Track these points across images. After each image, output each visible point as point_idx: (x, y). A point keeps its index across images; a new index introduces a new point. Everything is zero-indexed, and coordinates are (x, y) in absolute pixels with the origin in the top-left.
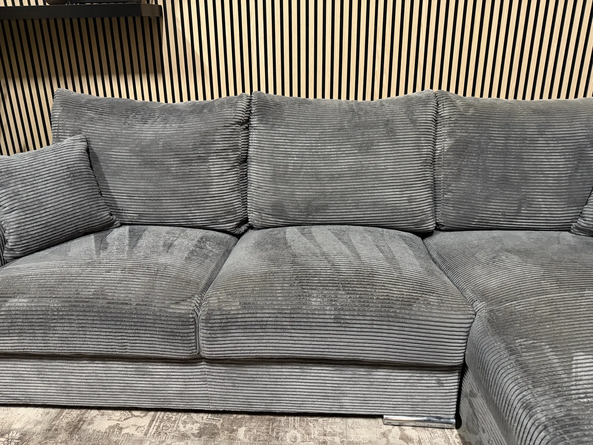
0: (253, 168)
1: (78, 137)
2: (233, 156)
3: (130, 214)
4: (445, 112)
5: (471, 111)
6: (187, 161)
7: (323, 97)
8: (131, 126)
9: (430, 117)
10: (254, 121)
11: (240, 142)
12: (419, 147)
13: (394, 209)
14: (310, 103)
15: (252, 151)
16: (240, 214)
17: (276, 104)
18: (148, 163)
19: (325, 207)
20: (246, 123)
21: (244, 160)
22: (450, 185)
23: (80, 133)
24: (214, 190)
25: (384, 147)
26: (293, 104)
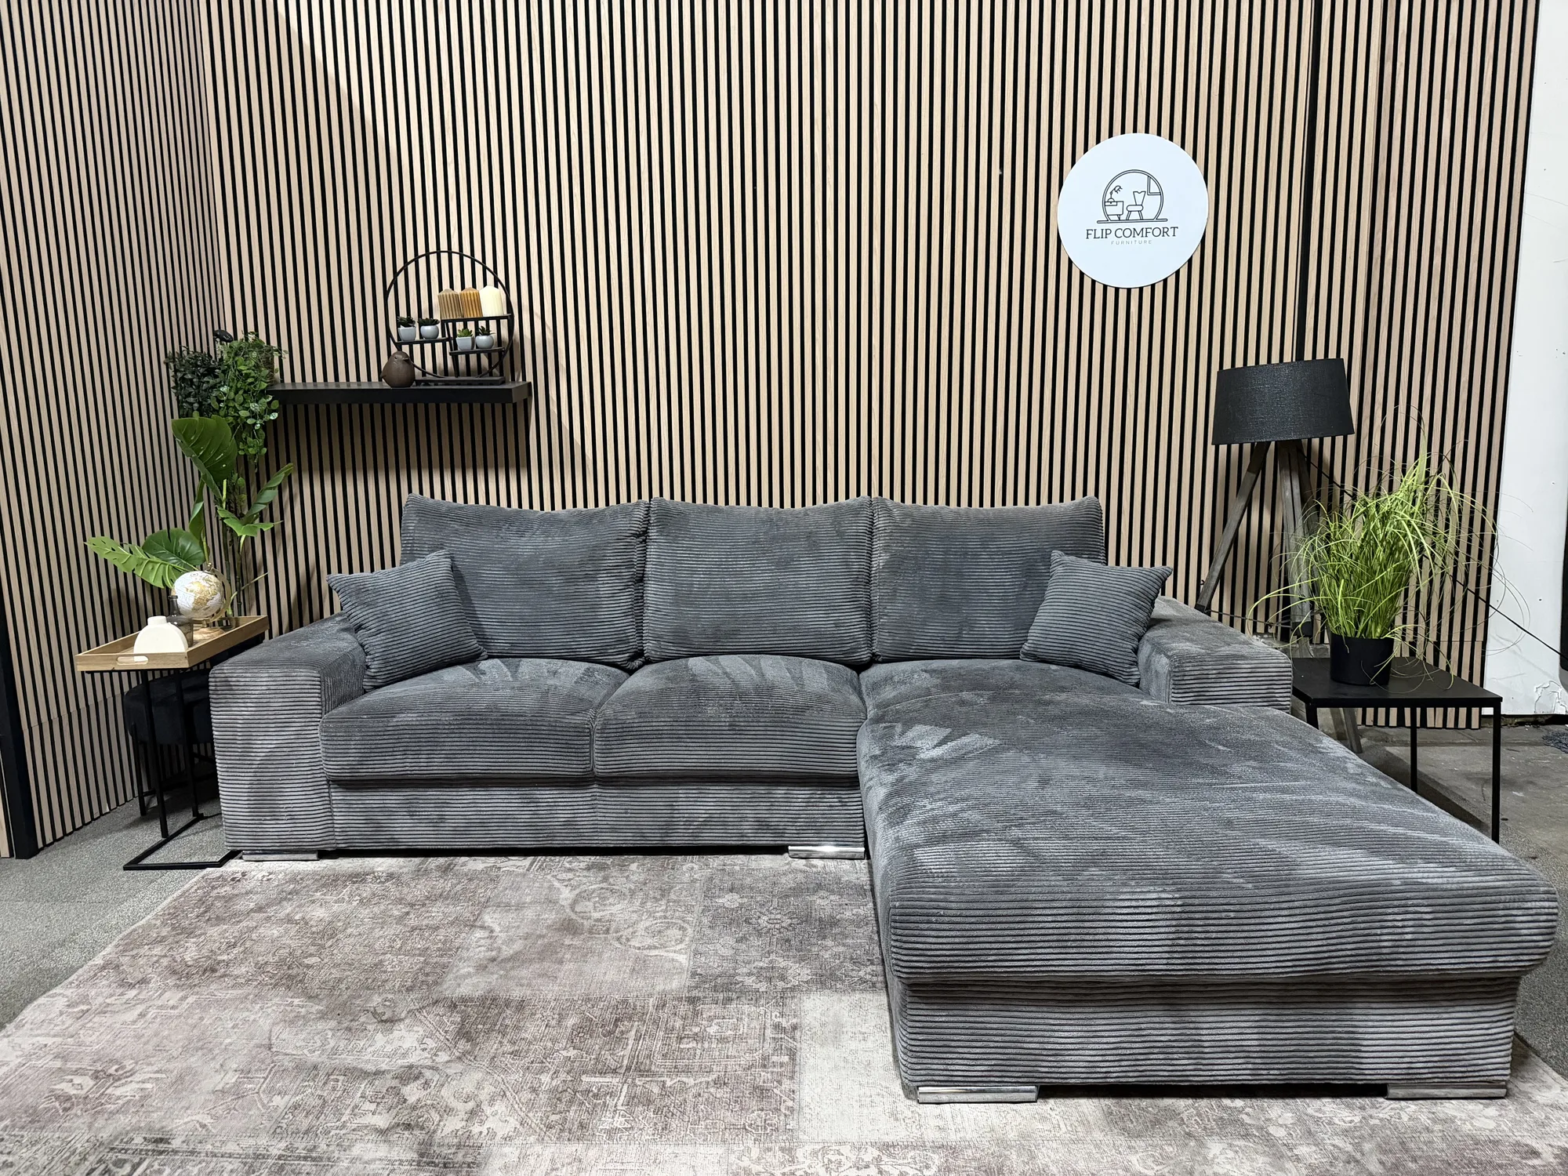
0: (651, 589)
1: (442, 552)
2: (626, 573)
3: (501, 645)
4: (880, 523)
5: (908, 522)
6: (571, 580)
7: (738, 503)
8: (505, 540)
9: (862, 529)
10: (653, 533)
11: (636, 558)
12: (847, 564)
13: (819, 634)
14: (720, 511)
15: (649, 568)
16: (634, 643)
17: (680, 513)
18: (526, 583)
19: (735, 633)
20: (643, 535)
21: (640, 579)
22: (885, 608)
23: (442, 548)
24: (603, 614)
25: (805, 563)
26: (700, 513)
